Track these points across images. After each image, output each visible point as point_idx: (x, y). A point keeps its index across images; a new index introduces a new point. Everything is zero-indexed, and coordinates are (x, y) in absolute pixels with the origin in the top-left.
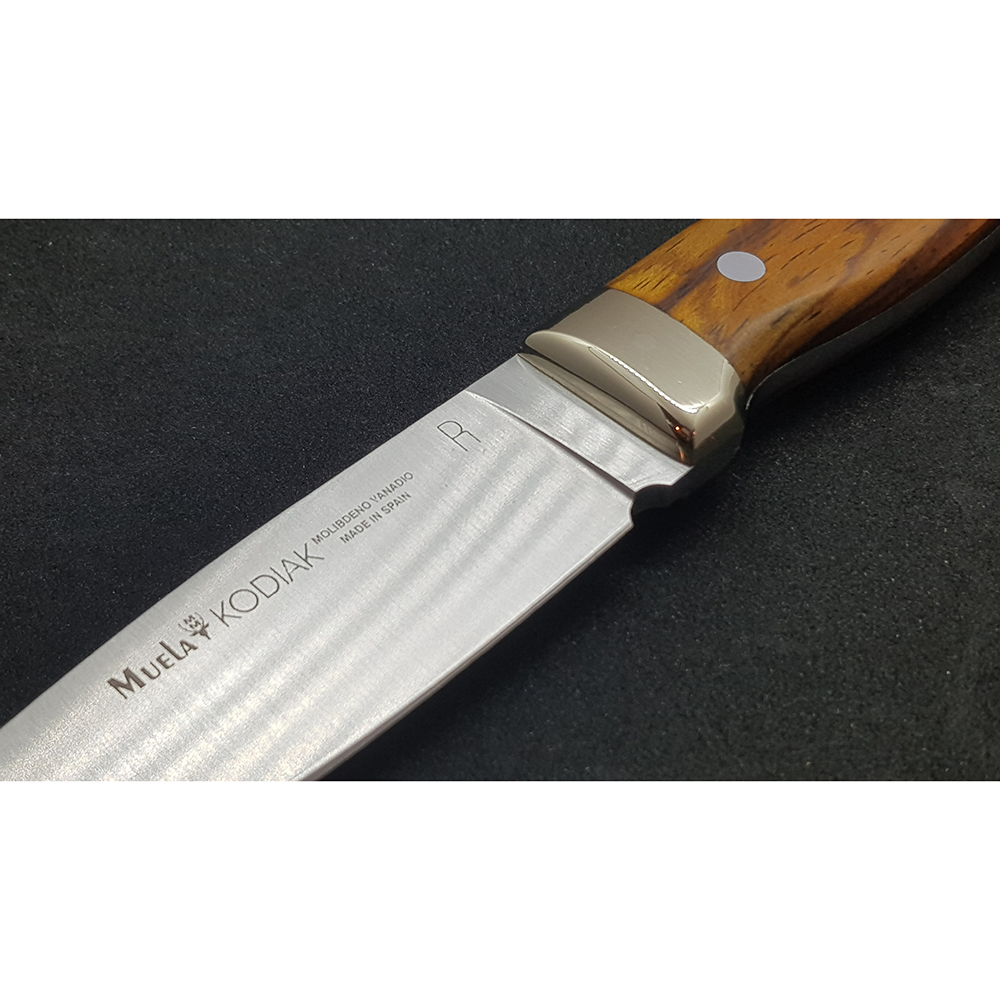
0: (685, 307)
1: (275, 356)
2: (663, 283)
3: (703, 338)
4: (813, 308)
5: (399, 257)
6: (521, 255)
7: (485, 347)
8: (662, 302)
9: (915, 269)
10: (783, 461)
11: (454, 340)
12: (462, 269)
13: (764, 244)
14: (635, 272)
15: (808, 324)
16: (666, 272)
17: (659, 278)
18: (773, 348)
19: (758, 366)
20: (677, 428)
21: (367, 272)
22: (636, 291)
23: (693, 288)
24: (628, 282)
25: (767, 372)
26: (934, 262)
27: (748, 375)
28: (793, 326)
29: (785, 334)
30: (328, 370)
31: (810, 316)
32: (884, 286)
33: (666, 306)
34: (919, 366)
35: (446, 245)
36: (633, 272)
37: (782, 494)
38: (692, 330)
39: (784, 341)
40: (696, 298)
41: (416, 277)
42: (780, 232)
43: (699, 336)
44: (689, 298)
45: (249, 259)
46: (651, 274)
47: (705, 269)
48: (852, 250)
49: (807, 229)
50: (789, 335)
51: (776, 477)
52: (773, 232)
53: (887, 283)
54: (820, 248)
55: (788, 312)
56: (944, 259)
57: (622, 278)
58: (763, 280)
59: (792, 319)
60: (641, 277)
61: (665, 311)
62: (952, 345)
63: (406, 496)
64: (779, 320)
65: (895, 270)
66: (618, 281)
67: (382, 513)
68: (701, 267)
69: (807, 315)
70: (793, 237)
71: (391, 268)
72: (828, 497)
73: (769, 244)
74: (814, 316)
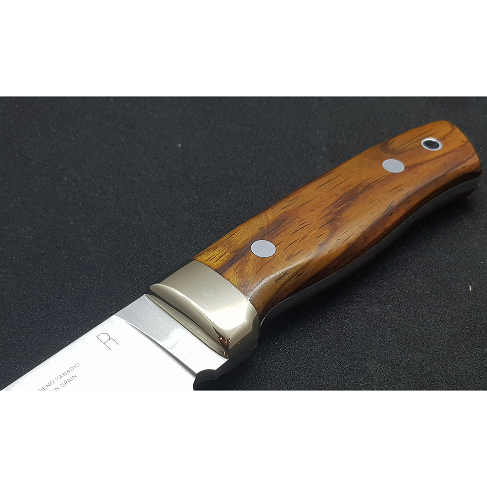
0: (231, 272)
1: (22, 290)
2: (222, 258)
3: (239, 289)
4: (298, 271)
5: (96, 233)
6: (161, 232)
7: (136, 284)
8: (220, 268)
9: (355, 248)
10: (284, 349)
11: (119, 280)
12: (129, 240)
13: (277, 235)
14: (209, 251)
15: (295, 280)
16: (225, 251)
17: (220, 255)
18: (276, 293)
19: (268, 303)
20: (221, 338)
21: (78, 242)
22: (207, 262)
23: (237, 261)
24: (204, 257)
25: (273, 305)
26: (366, 244)
27: (261, 309)
28: (287, 281)
29: (283, 285)
30: (50, 298)
31: (297, 276)
32: (338, 258)
33: (221, 271)
34: (361, 295)
35: (122, 226)
36: (208, 250)
37: (281, 367)
38: (233, 284)
39: (282, 289)
40: (238, 267)
41: (104, 244)
42: (286, 229)
43: (237, 288)
44: (234, 266)
45: (15, 235)
46: (216, 252)
47: (245, 249)
48: (322, 240)
49: (300, 227)
50: (285, 286)
51: (280, 358)
52: (283, 229)
53: (340, 256)
54: (306, 238)
55: (285, 274)
56: (373, 241)
57: (202, 254)
58: (274, 256)
59: (287, 277)
60: (211, 254)
61: (220, 274)
62: (380, 283)
63: (74, 377)
64: (279, 279)
65: (344, 249)
66: (199, 256)
67: (60, 387)
68: (242, 249)
69: (296, 275)
70: (293, 232)
71: (91, 240)
72: (305, 369)
73: (280, 236)
74: (299, 276)
